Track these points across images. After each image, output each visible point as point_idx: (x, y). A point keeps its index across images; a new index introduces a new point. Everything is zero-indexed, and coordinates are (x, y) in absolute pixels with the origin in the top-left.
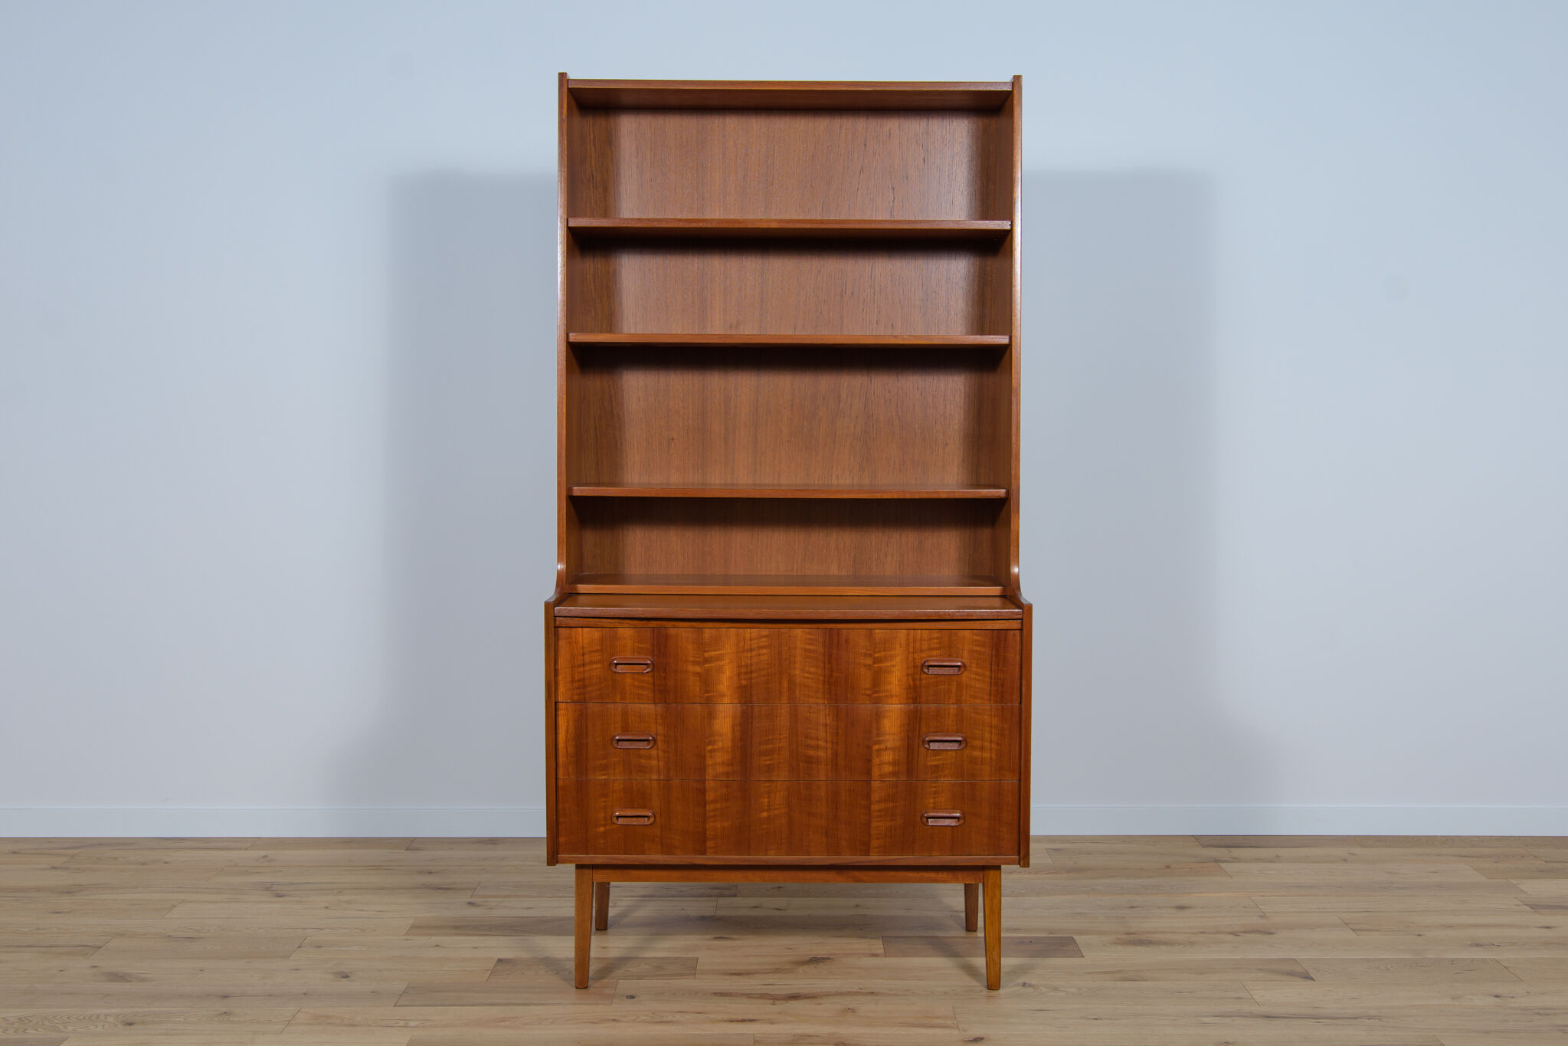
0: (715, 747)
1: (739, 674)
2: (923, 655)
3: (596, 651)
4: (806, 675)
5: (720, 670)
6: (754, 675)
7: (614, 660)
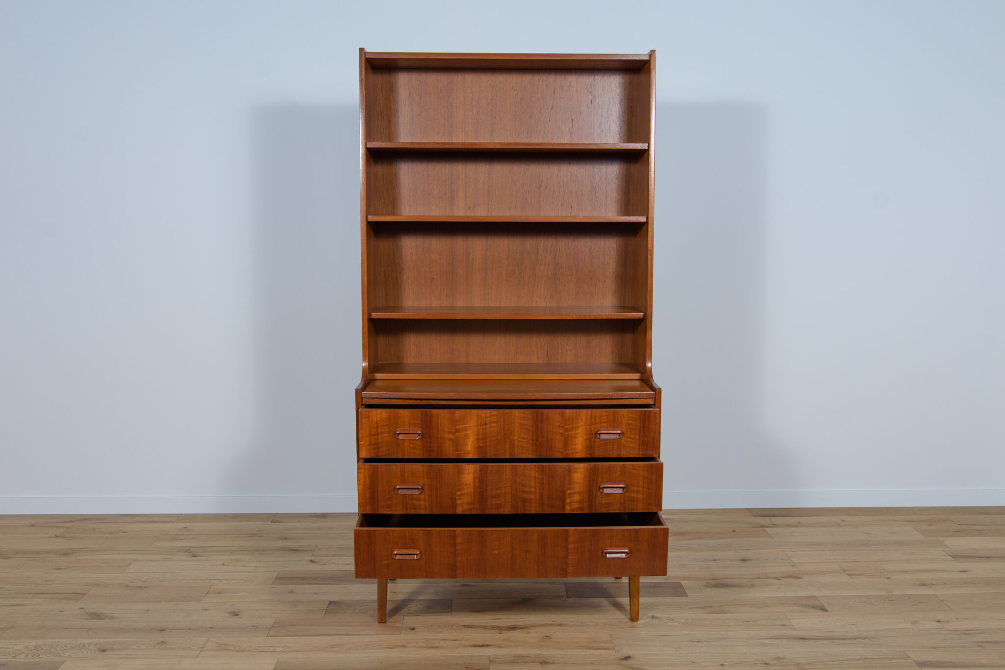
0: (463, 493)
1: (478, 440)
2: (596, 426)
3: (386, 425)
4: (521, 440)
5: (466, 437)
6: (488, 440)
7: (397, 431)
